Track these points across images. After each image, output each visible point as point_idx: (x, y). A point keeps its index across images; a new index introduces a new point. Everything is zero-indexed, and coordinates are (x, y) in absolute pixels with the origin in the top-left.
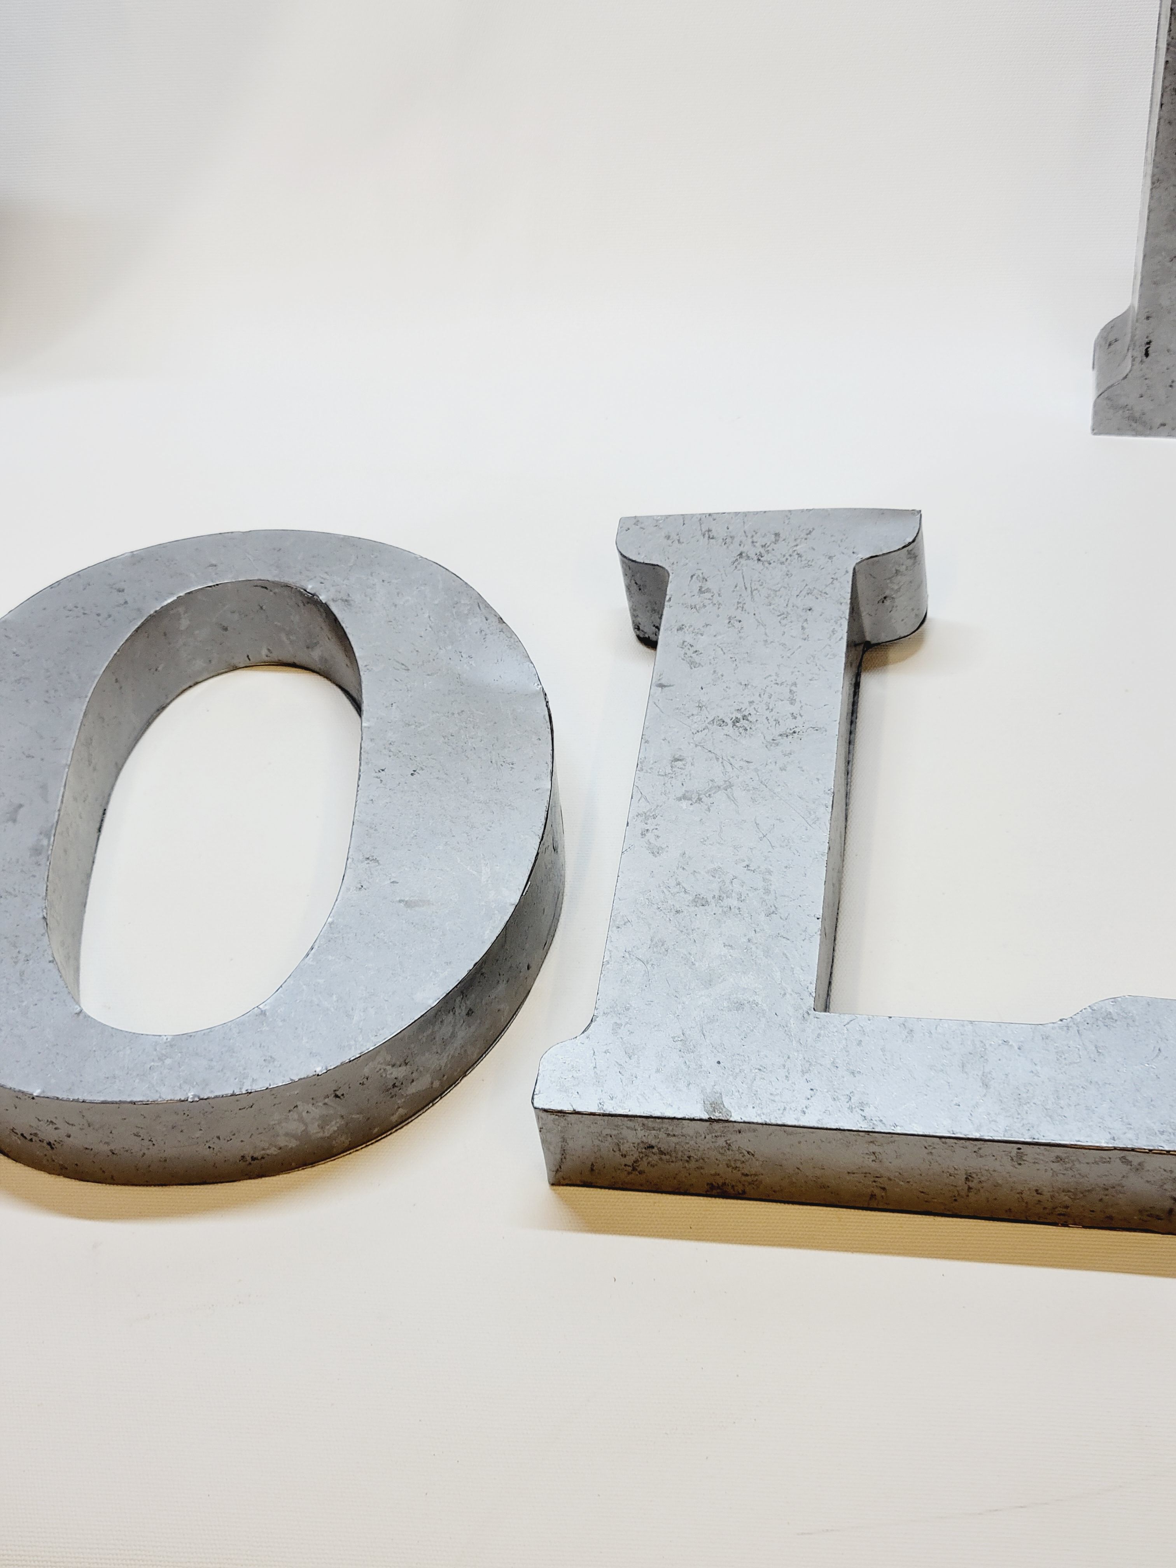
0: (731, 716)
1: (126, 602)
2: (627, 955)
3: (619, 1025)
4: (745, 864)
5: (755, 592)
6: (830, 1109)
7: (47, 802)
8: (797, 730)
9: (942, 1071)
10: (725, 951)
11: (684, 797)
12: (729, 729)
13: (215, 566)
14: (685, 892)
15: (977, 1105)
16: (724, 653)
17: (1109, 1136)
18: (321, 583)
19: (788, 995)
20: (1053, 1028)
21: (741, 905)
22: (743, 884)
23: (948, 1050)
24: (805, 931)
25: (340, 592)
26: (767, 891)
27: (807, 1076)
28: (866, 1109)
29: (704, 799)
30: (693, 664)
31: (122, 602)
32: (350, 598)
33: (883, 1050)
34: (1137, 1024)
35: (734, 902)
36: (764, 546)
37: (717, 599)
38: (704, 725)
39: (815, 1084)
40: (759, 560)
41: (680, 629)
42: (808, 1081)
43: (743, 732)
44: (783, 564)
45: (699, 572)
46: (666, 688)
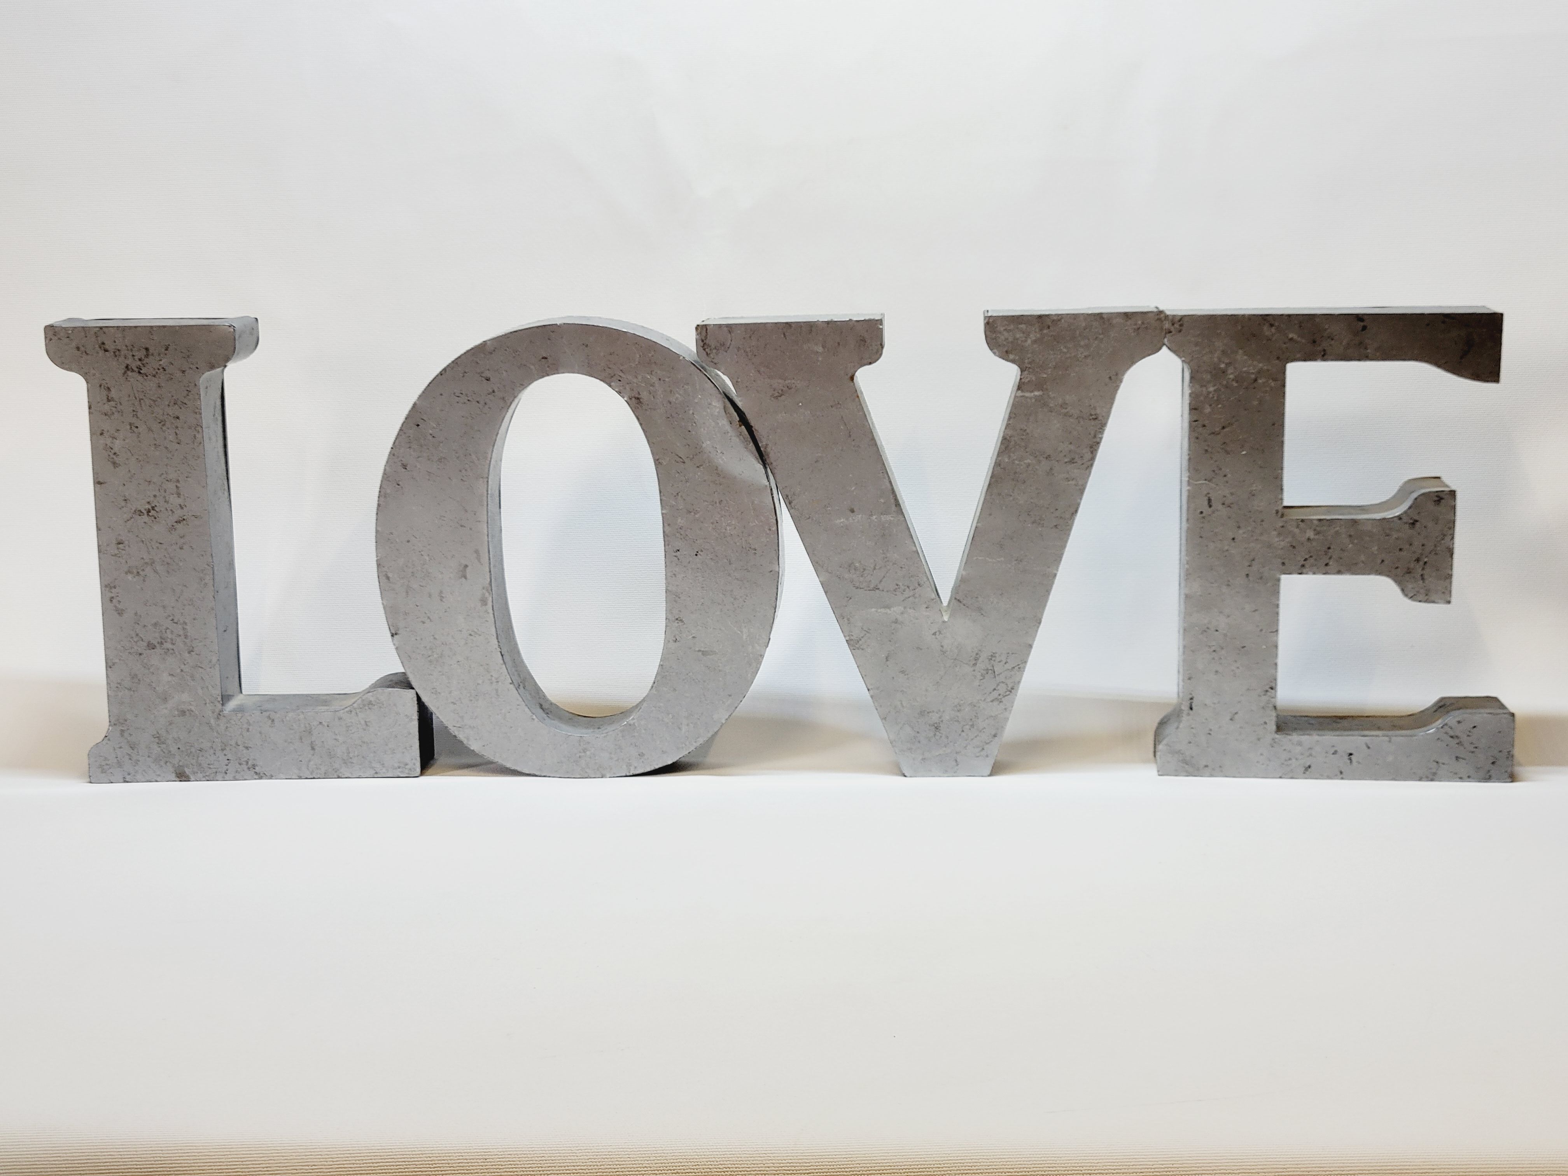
0: (144, 507)
2: (119, 686)
3: (122, 731)
4: (171, 618)
5: (142, 401)
6: (239, 770)
7: (481, 564)
8: (185, 517)
9: (291, 742)
10: (170, 678)
11: (129, 572)
12: (145, 518)
14: (142, 640)
15: (310, 761)
16: (132, 455)
17: (374, 772)
19: (208, 705)
20: (344, 713)
21: (173, 647)
22: (172, 632)
23: (292, 730)
24: (210, 662)
26: (186, 637)
27: (225, 752)
28: (257, 768)
29: (141, 573)
30: (115, 464)
33: (260, 733)
34: (385, 706)
35: (170, 646)
36: (140, 360)
37: (119, 407)
38: (130, 515)
39: (229, 757)
40: (140, 373)
41: (102, 434)
42: (225, 755)
43: (154, 520)
44: (154, 376)
45: (104, 382)
46: (103, 485)
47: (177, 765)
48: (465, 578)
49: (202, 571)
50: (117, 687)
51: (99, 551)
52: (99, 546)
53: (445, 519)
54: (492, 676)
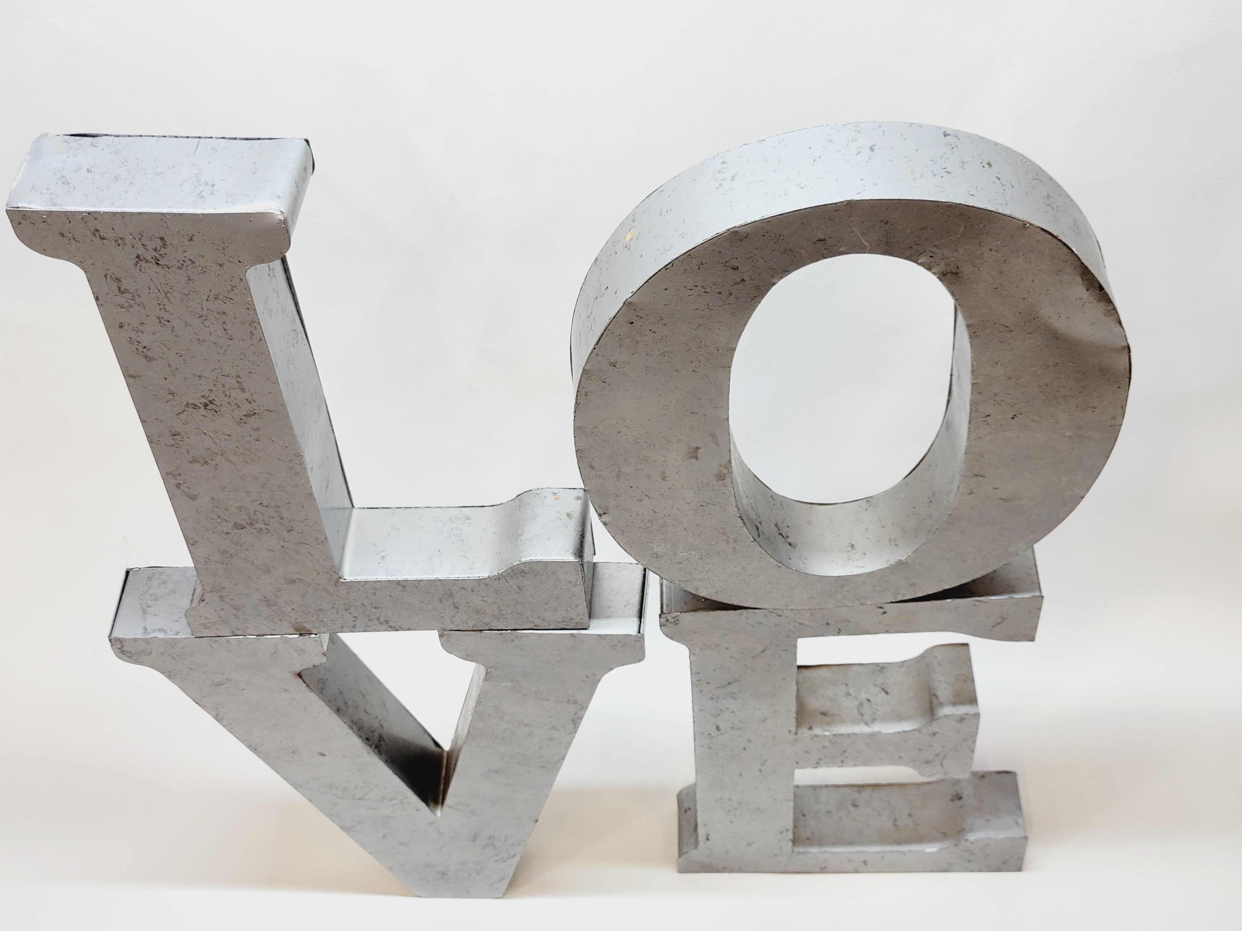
0: (200, 401)
1: (743, 280)
3: (220, 596)
4: (259, 502)
5: (169, 294)
7: (719, 445)
8: (256, 412)
9: (429, 603)
10: (269, 553)
11: (194, 461)
12: (202, 411)
13: (824, 240)
14: (227, 521)
15: (453, 617)
16: (169, 349)
17: (533, 625)
18: (932, 257)
21: (267, 527)
22: (263, 514)
23: (430, 593)
24: (317, 539)
25: (949, 265)
26: (282, 518)
27: (349, 611)
29: (210, 462)
30: (147, 358)
31: (739, 280)
32: (959, 271)
33: (391, 596)
34: (541, 574)
35: (263, 526)
36: (155, 250)
37: (138, 300)
38: (182, 408)
39: (356, 614)
40: (157, 264)
41: (121, 327)
42: (350, 614)
43: (215, 413)
44: (180, 268)
45: (108, 272)
46: (137, 378)
47: (294, 622)
48: (696, 458)
49: (290, 461)
50: (205, 561)
51: (150, 442)
52: (148, 437)
53: (669, 408)
54: (728, 537)
